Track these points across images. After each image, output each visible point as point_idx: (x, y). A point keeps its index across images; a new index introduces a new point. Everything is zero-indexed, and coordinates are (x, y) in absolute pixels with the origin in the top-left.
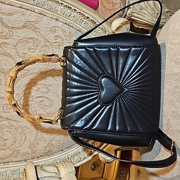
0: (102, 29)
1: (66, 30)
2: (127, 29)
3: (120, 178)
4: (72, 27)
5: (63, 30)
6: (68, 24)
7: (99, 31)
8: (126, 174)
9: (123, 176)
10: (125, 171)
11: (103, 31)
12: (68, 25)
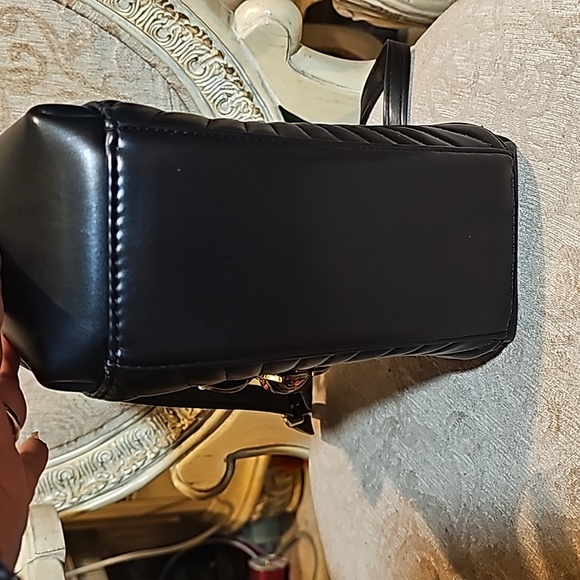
0: (195, 31)
1: (58, 25)
2: (289, 37)
3: (272, 500)
4: (82, 15)
5: (44, 25)
6: (65, 3)
7: (184, 38)
8: (290, 488)
9: (280, 493)
10: (290, 479)
11: (200, 37)
12: (67, 7)
